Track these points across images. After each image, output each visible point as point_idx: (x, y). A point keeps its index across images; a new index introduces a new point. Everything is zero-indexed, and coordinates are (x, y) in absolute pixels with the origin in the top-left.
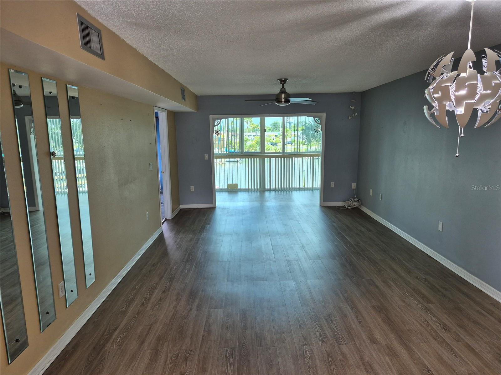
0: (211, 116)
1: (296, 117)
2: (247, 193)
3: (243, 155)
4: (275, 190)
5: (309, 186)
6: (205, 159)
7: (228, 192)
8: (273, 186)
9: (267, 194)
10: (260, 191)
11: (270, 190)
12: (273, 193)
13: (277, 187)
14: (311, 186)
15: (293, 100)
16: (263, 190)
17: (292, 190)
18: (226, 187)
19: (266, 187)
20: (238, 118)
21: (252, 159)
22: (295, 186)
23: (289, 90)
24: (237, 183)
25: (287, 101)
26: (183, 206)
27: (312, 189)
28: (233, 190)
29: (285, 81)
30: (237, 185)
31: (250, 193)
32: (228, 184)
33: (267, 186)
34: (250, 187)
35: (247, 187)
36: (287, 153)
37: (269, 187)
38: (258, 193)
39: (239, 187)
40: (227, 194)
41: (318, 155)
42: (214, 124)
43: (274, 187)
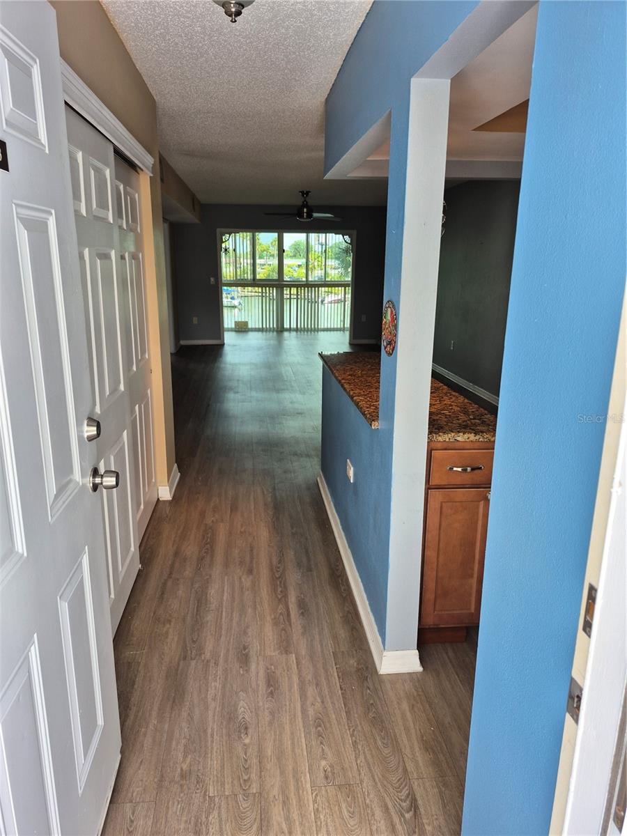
0: (218, 230)
1: (324, 235)
2: (260, 333)
3: (255, 283)
4: (297, 330)
5: (339, 326)
6: (212, 283)
7: (236, 331)
8: (294, 325)
9: (286, 334)
10: (277, 331)
11: (290, 330)
12: (294, 334)
13: (299, 326)
14: (342, 326)
15: (315, 215)
16: (280, 330)
17: (318, 330)
18: (233, 326)
19: (285, 327)
20: (248, 234)
21: (267, 288)
22: (322, 326)
23: (310, 202)
24: (247, 320)
25: (309, 216)
26: (183, 342)
27: (343, 329)
28: (242, 328)
29: (307, 193)
30: (247, 322)
31: (264, 333)
32: (236, 322)
33: (286, 325)
34: (264, 326)
35: (261, 326)
36: (311, 281)
37: (288, 327)
38: (275, 333)
39: (250, 326)
40: (234, 333)
41: (348, 285)
42: (222, 239)
43: (295, 327)
